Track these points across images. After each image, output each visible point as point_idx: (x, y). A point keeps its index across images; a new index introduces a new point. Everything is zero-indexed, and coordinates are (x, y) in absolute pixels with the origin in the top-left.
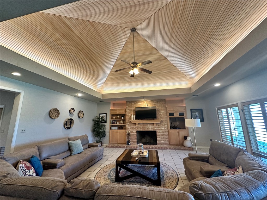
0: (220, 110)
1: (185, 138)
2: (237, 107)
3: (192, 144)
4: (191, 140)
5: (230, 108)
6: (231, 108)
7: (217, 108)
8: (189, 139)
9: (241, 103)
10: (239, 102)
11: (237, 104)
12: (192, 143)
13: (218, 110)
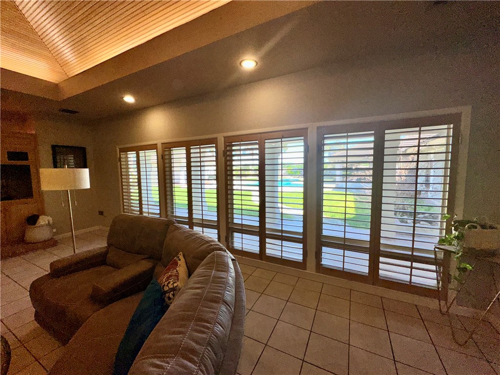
0: (124, 153)
1: (32, 220)
2: (155, 150)
3: (54, 230)
4: (51, 222)
5: (144, 151)
6: (146, 151)
7: (120, 149)
8: (43, 220)
9: (162, 144)
10: (159, 142)
11: (157, 144)
12: (53, 228)
13: (122, 153)
